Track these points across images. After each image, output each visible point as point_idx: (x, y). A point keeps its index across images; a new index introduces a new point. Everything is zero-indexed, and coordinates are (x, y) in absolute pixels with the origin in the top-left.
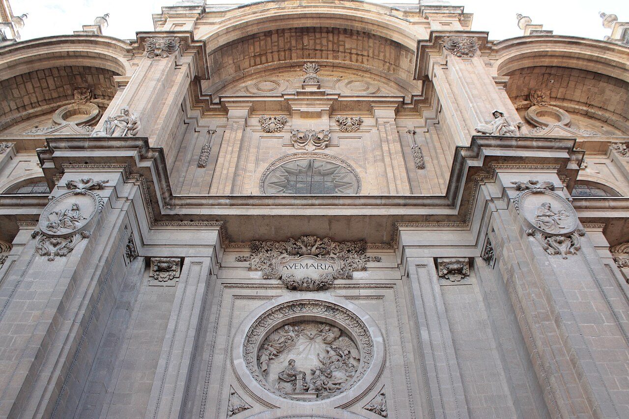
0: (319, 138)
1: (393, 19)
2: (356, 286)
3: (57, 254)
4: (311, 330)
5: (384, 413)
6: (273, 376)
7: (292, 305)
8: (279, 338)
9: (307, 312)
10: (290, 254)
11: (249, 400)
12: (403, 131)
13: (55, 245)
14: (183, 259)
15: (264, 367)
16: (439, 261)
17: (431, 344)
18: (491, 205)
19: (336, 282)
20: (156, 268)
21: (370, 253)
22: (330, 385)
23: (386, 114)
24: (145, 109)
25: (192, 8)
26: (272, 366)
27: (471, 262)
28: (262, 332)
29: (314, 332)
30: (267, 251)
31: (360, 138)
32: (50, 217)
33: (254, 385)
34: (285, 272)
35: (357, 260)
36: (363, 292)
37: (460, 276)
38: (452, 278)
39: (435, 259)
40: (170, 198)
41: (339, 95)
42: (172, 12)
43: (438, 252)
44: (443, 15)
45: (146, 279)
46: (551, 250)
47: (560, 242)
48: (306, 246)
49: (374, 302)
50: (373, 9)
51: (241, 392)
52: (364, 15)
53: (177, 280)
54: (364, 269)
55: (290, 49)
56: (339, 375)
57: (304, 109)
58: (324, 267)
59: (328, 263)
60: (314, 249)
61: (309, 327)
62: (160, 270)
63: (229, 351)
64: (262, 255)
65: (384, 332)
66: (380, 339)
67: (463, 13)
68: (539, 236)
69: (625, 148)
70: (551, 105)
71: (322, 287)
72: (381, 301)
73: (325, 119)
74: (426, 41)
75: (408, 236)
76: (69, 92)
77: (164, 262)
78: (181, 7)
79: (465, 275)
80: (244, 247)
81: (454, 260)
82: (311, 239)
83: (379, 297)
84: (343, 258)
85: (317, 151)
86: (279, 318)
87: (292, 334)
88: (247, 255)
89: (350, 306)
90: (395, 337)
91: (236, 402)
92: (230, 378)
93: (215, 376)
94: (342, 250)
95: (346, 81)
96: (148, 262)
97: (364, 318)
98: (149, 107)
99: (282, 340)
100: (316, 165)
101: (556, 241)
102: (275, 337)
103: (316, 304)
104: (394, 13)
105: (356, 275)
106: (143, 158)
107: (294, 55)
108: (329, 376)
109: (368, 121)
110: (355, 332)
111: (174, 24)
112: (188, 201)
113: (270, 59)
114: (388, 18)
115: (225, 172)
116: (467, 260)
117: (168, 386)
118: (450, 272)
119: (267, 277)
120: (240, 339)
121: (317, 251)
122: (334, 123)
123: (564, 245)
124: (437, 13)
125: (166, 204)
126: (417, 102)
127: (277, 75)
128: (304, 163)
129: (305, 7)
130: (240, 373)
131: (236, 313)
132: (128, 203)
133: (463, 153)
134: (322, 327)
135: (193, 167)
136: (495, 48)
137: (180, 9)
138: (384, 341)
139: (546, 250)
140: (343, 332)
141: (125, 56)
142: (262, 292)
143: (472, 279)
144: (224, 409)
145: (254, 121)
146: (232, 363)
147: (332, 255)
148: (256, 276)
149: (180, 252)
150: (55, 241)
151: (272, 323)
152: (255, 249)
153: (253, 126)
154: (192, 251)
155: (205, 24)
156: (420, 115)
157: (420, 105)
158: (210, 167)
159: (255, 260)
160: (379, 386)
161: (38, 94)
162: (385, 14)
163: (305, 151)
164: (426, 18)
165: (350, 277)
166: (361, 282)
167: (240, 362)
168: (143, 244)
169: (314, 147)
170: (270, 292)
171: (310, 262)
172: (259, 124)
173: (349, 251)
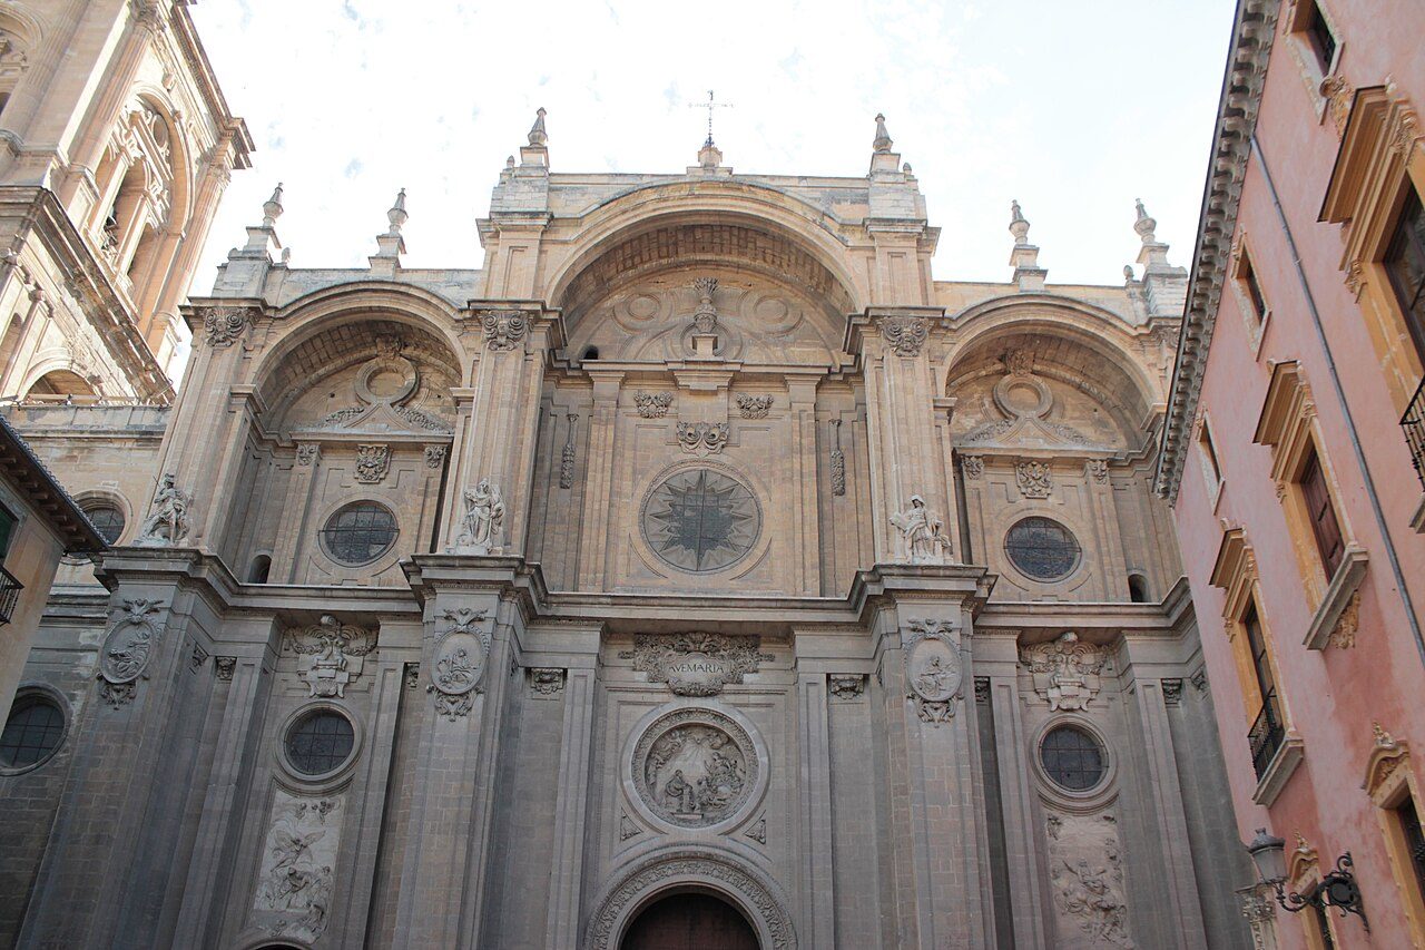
0: (714, 435)
1: (824, 234)
2: (746, 693)
3: (457, 714)
4: (698, 735)
5: (763, 840)
6: (660, 787)
7: (679, 713)
8: (666, 745)
9: (694, 719)
10: (677, 650)
11: (640, 824)
12: (826, 417)
13: (453, 703)
14: (565, 671)
15: (652, 780)
16: (832, 677)
17: (809, 781)
18: (885, 639)
19: (726, 687)
20: (537, 679)
21: (764, 649)
22: (715, 801)
23: (804, 392)
24: (503, 468)
25: (535, 215)
26: (660, 775)
27: (866, 678)
28: (649, 744)
29: (701, 736)
30: (652, 646)
31: (767, 429)
32: (441, 667)
33: (643, 809)
34: (672, 675)
35: (747, 658)
36: (753, 699)
37: (853, 693)
38: (844, 695)
39: (828, 676)
40: (546, 599)
41: (742, 364)
42: (506, 222)
43: (833, 667)
44: (894, 235)
45: (528, 691)
46: (926, 717)
47: (936, 709)
48: (694, 642)
49: (763, 710)
50: (798, 209)
51: (631, 816)
52: (783, 219)
53: (561, 691)
54: (756, 671)
55: (676, 244)
56: (724, 790)
57: (694, 385)
58: (712, 669)
59: (718, 662)
60: (702, 647)
61: (696, 730)
62: (542, 681)
63: (618, 770)
64: (647, 650)
65: (770, 748)
66: (765, 759)
67: (926, 228)
68: (917, 700)
69: (1104, 468)
70: (1033, 372)
71: (711, 694)
72: (771, 709)
73: (722, 398)
74: (861, 316)
75: (803, 641)
76: (370, 339)
77: (547, 674)
78: (519, 213)
79: (858, 692)
80: (627, 639)
81: (847, 677)
82: (699, 637)
83: (769, 705)
84: (734, 656)
85: (711, 457)
86: (667, 726)
87: (679, 740)
88: (630, 650)
89: (738, 719)
90: (780, 758)
91: (628, 828)
92: (620, 800)
93: (606, 799)
94: (733, 646)
95: (757, 297)
96: (528, 671)
97: (752, 733)
98: (507, 464)
99: (669, 746)
100: (710, 479)
101: (932, 707)
102: (662, 744)
103: (704, 711)
104: (827, 221)
105: (747, 678)
106: (517, 575)
107: (681, 250)
108: (715, 791)
109: (780, 398)
110: (742, 744)
111: (510, 247)
112: (566, 599)
113: (646, 257)
114: (817, 230)
115: (596, 507)
116: (861, 677)
117: (569, 824)
118: (842, 689)
119: (653, 680)
120: (628, 757)
121: (706, 649)
122: (734, 405)
123: (939, 711)
124: (887, 232)
125: (540, 601)
126: (846, 376)
127: (656, 279)
128: (694, 479)
129: (698, 197)
130: (630, 797)
131: (622, 722)
132: (509, 629)
133: (863, 578)
134: (710, 732)
135: (555, 488)
136: (954, 327)
137: (517, 216)
138: (769, 760)
139: (921, 716)
140: (730, 740)
141: (453, 328)
142: (648, 697)
143: (864, 698)
144: (617, 833)
145: (629, 395)
146: (622, 784)
147: (722, 652)
148: (641, 677)
149: (562, 662)
150: (453, 700)
151: (659, 732)
152: (639, 644)
153: (626, 407)
154: (574, 660)
155: (554, 242)
156: (851, 389)
157: (852, 379)
158: (577, 488)
159: (640, 658)
160: (761, 810)
161: (328, 348)
162: (814, 221)
163: (695, 457)
164: (872, 238)
165: (740, 682)
166: (750, 687)
167: (629, 783)
168: (521, 651)
169: (707, 451)
170: (658, 698)
171: (698, 662)
172: (635, 404)
173: (740, 647)
